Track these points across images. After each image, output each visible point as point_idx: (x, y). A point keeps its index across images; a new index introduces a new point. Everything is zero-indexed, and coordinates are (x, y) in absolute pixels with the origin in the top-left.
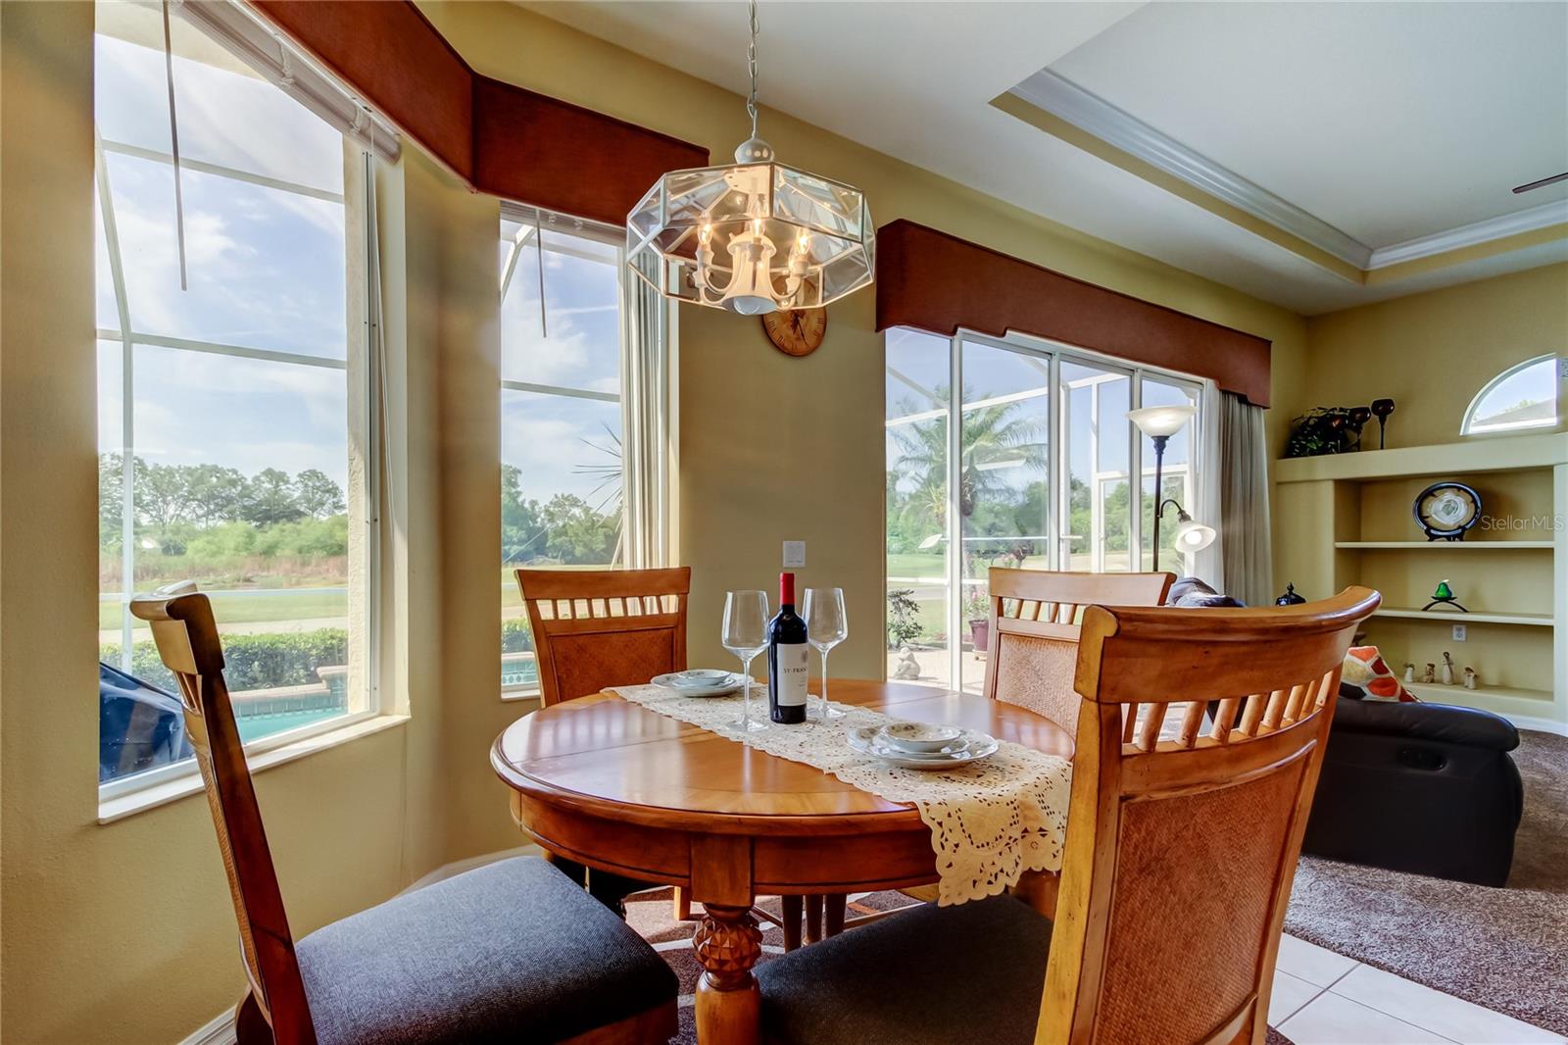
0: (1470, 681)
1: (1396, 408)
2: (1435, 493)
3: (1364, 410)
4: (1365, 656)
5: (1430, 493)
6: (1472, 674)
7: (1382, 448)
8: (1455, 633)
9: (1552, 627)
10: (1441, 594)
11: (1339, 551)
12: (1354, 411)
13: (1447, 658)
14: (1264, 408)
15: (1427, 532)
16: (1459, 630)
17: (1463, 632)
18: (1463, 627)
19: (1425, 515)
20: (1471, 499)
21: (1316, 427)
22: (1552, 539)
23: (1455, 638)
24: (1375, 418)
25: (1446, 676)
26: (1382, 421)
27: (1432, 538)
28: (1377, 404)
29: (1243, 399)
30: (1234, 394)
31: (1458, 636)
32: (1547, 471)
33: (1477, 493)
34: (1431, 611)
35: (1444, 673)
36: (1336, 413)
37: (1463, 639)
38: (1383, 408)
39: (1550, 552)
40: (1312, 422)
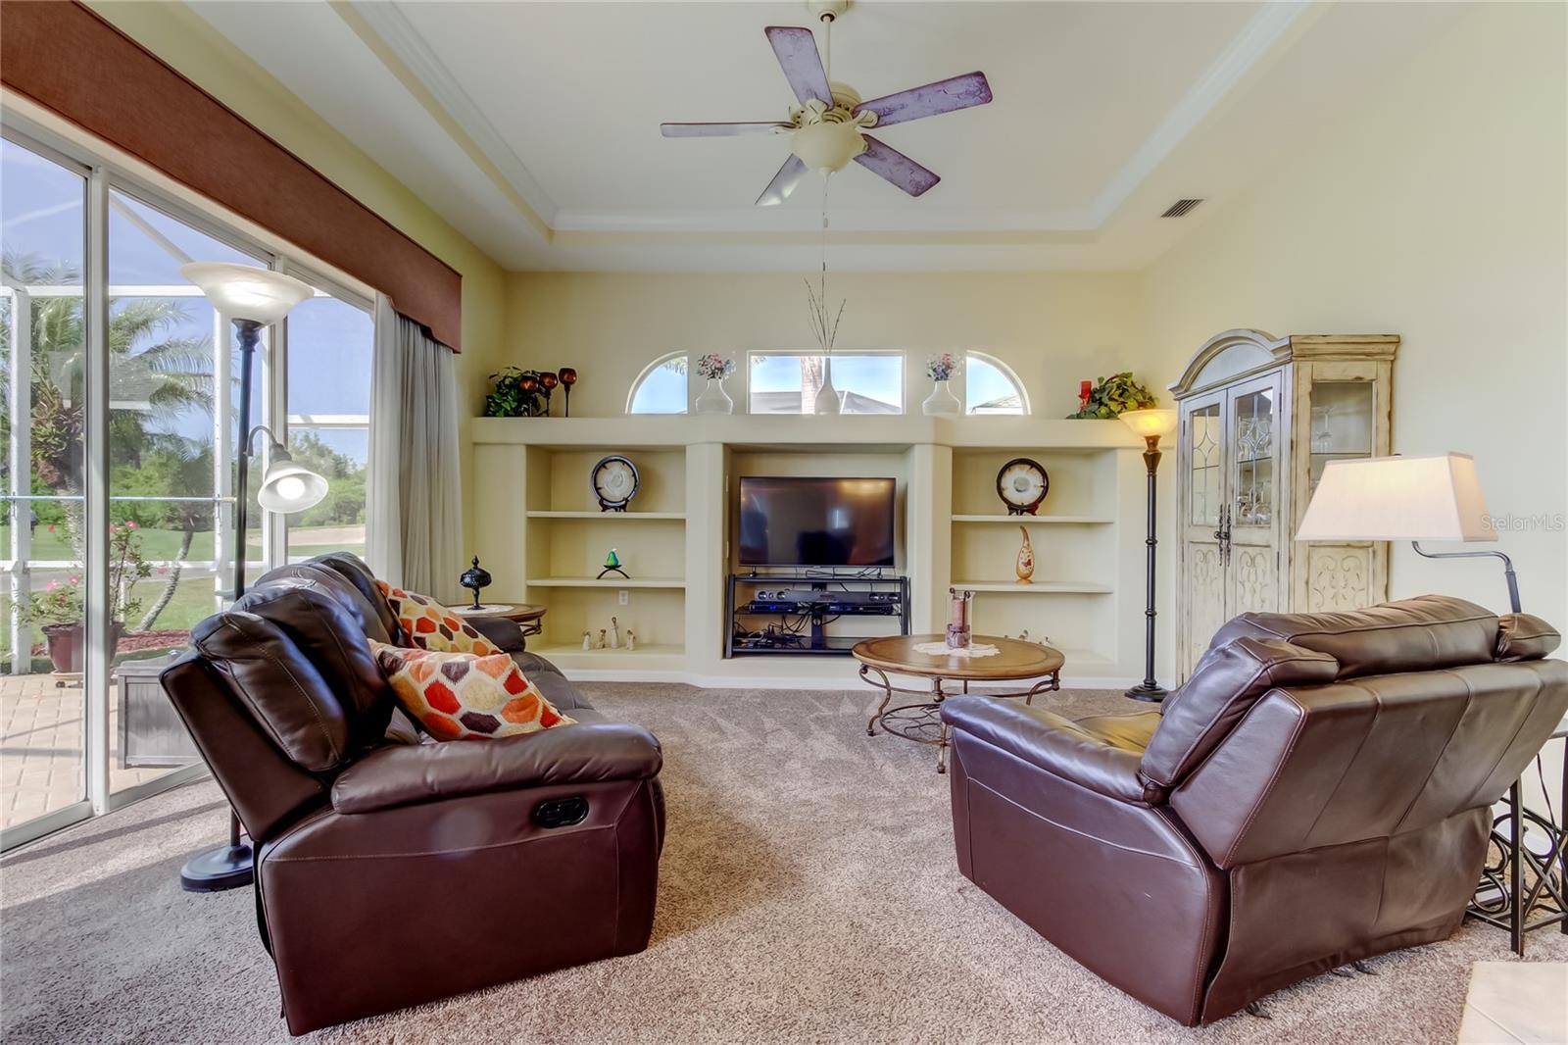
0: (630, 643)
1: (578, 379)
2: (607, 465)
3: (553, 376)
4: (495, 670)
5: (602, 465)
6: (632, 637)
7: (567, 416)
8: (621, 597)
9: (684, 589)
10: (611, 562)
11: (531, 519)
12: (545, 375)
13: (615, 622)
14: (455, 352)
15: (601, 503)
16: (623, 595)
17: (626, 597)
18: (626, 592)
19: (599, 486)
20: (632, 473)
21: (510, 387)
22: (684, 511)
23: (621, 603)
24: (560, 386)
25: (614, 641)
26: (567, 389)
27: (605, 508)
28: (563, 371)
29: (427, 332)
30: (416, 323)
31: (623, 600)
32: (680, 450)
33: (636, 467)
34: (606, 579)
35: (611, 637)
36: (529, 375)
37: (626, 603)
38: (568, 376)
39: (682, 522)
40: (507, 382)
